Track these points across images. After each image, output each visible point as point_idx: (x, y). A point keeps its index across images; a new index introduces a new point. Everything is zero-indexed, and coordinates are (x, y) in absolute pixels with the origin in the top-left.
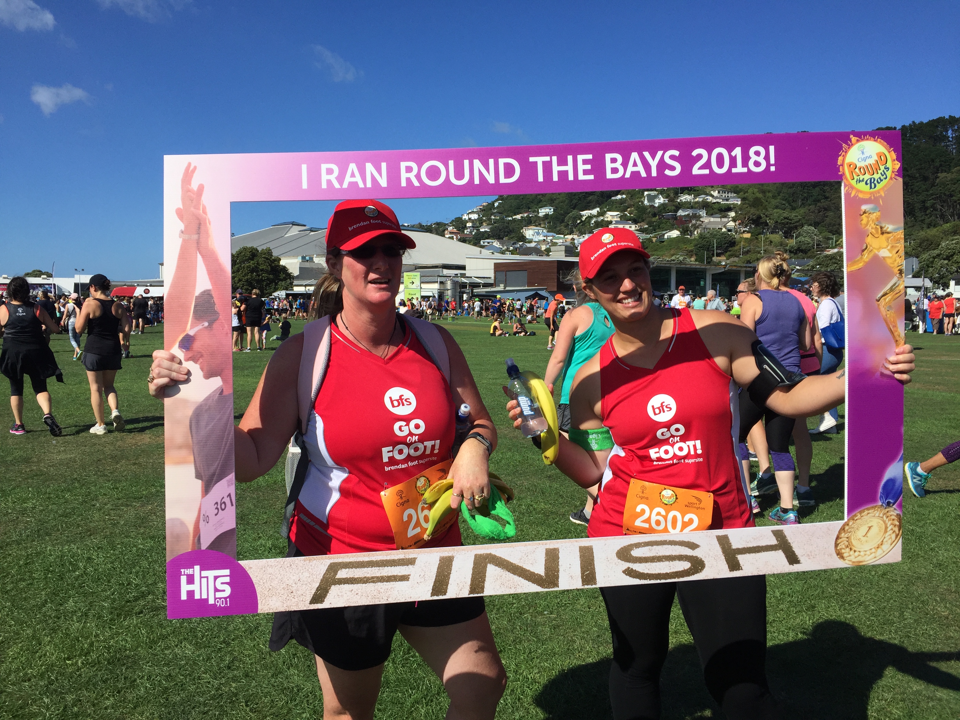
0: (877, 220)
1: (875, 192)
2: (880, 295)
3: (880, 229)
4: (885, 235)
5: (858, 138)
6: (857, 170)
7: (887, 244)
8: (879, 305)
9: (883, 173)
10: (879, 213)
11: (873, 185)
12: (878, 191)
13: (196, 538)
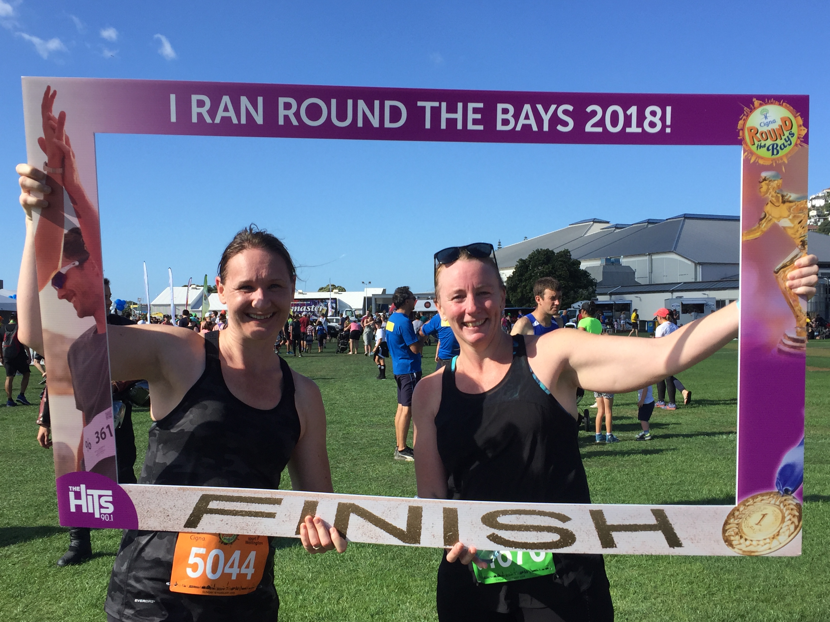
0: (779, 188)
1: (778, 159)
2: (778, 267)
3: (781, 198)
4: (787, 204)
5: (761, 102)
6: (758, 135)
7: (788, 213)
8: (777, 277)
9: (787, 139)
10: (780, 181)
11: (775, 152)
12: (781, 158)
13: (81, 462)
